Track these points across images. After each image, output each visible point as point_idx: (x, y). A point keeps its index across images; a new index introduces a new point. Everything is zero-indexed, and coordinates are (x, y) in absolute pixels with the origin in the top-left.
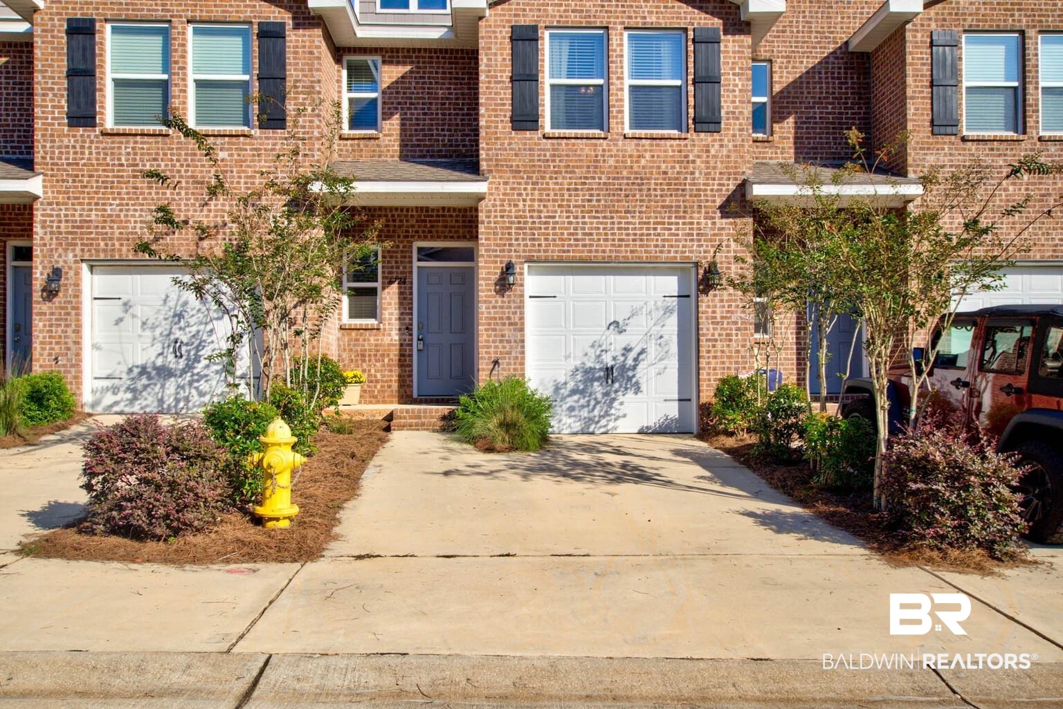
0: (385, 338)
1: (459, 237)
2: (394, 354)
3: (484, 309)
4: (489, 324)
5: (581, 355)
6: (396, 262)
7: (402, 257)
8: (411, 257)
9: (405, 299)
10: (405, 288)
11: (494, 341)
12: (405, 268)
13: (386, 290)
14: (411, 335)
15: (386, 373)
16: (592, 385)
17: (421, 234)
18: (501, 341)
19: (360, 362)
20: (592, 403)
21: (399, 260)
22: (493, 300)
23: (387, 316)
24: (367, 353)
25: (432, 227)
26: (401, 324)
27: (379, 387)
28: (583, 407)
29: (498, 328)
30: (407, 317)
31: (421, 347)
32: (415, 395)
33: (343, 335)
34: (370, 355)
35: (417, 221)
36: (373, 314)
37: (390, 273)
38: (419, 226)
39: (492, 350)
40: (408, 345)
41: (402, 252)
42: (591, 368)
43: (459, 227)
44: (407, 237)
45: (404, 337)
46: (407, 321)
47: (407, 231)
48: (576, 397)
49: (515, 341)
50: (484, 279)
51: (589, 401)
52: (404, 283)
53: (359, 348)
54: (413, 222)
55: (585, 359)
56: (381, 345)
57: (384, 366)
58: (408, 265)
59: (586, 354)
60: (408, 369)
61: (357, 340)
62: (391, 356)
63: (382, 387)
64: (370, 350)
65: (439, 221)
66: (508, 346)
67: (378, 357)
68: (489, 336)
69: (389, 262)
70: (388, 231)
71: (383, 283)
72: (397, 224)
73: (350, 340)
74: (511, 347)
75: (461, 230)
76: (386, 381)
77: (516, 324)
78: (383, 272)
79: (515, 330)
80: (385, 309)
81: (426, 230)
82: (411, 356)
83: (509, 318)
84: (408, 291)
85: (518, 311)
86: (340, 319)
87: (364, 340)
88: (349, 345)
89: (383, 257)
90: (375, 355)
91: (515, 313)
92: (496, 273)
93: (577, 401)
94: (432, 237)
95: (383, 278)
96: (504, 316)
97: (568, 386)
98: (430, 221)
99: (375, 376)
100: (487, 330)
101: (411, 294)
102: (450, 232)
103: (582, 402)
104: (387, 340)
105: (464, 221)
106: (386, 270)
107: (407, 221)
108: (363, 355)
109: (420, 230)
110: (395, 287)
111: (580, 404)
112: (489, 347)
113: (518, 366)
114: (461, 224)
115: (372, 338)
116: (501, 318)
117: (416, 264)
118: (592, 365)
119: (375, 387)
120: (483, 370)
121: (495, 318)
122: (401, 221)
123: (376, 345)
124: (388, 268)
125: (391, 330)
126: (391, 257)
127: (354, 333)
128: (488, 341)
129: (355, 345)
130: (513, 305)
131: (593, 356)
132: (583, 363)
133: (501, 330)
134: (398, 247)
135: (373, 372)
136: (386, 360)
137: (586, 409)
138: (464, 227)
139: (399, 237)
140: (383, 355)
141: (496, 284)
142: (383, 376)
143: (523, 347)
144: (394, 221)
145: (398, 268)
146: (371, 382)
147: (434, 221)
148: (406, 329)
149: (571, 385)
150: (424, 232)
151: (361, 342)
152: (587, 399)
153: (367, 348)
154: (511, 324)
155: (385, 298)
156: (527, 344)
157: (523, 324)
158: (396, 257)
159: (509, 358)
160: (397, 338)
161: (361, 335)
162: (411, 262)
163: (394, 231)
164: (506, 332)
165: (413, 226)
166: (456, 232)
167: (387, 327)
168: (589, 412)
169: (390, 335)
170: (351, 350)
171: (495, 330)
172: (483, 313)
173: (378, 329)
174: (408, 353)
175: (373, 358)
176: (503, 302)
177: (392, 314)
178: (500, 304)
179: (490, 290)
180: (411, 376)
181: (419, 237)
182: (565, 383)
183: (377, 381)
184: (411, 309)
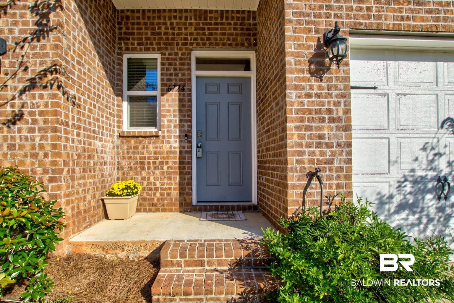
0: (164, 146)
1: (237, 45)
2: (174, 161)
3: (293, 99)
4: (302, 120)
5: (410, 160)
6: (175, 69)
7: (181, 64)
8: (190, 65)
9: (183, 106)
10: (184, 95)
11: (309, 145)
12: (183, 75)
13: (165, 97)
14: (190, 142)
15: (166, 181)
16: (423, 199)
17: (199, 41)
18: (319, 145)
19: (139, 170)
20: (424, 220)
21: (178, 67)
22: (306, 85)
23: (166, 123)
24: (146, 161)
25: (211, 34)
26: (180, 131)
27: (158, 195)
28: (413, 225)
29: (314, 125)
30: (186, 124)
31: (200, 154)
32: (194, 202)
33: (123, 142)
34: (149, 163)
35: (196, 29)
36: (152, 122)
37: (169, 80)
38: (198, 34)
39: (306, 157)
40: (187, 152)
41: (181, 59)
42: (422, 177)
43: (237, 35)
44: (185, 44)
45: (183, 144)
46: (186, 128)
47: (186, 39)
48: (403, 215)
49: (339, 145)
50: (292, 54)
51: (420, 219)
52: (183, 90)
53: (138, 156)
54: (192, 29)
55: (415, 165)
56: (159, 153)
57: (163, 173)
58: (186, 72)
59: (416, 159)
60: (187, 177)
61: (136, 148)
62: (171, 164)
63: (161, 194)
64: (149, 158)
65: (217, 29)
66: (328, 151)
67: (157, 164)
68: (302, 137)
69: (167, 69)
70: (167, 39)
71: (162, 90)
72: (176, 31)
73: (129, 148)
74: (333, 154)
75: (239, 38)
76: (166, 189)
77: (339, 120)
78: (162, 80)
79: (338, 128)
80: (164, 116)
81: (205, 37)
82: (190, 163)
83: (329, 111)
84: (186, 98)
85: (342, 100)
86: (119, 127)
87: (144, 148)
88: (128, 153)
89: (162, 64)
90: (154, 163)
91: (338, 104)
92: (309, 47)
93: (406, 219)
94: (210, 44)
95: (162, 85)
96: (324, 108)
97: (394, 200)
98: (209, 29)
99: (155, 184)
100: (298, 128)
101: (190, 101)
102: (228, 39)
103: (412, 219)
104: (166, 147)
105: (242, 29)
106: (165, 78)
107: (186, 29)
108: (142, 163)
109: (199, 37)
110: (174, 94)
111: (409, 222)
112: (301, 153)
113: (342, 181)
114: (239, 32)
115: (151, 146)
116: (318, 112)
117: (195, 73)
118: (423, 173)
119: (155, 194)
120: (294, 187)
121: (310, 112)
122: (180, 29)
123: (155, 153)
124: (167, 75)
125: (170, 137)
126: (170, 64)
127: (133, 141)
128: (301, 145)
129: (134, 153)
130: (335, 93)
131: (425, 162)
132: (413, 170)
133: (317, 128)
134: (177, 54)
135: (152, 179)
136: (165, 168)
137: (416, 229)
138: (242, 34)
139: (178, 44)
140: (162, 163)
141: (310, 63)
142: (162, 184)
143: (349, 153)
144: (173, 29)
145: (177, 75)
146: (151, 189)
147: (213, 29)
148: (185, 136)
149: (397, 199)
150: (202, 39)
151: (140, 150)
152: (417, 216)
153: (146, 155)
154: (332, 120)
155: (164, 106)
156: (354, 148)
157: (349, 119)
158: (175, 64)
159: (330, 170)
160: (177, 145)
161: (140, 142)
162: (190, 69)
163: (173, 39)
164: (326, 132)
165: (191, 34)
166: (234, 40)
167: (166, 134)
168: (420, 232)
169: (168, 142)
170: (130, 158)
171: (309, 128)
172: (292, 104)
173: (157, 137)
174: (186, 160)
175: (151, 166)
176: (320, 88)
177: (170, 121)
178: (316, 91)
179: (302, 71)
180: (190, 184)
181: (198, 44)
182: (391, 197)
183: (156, 189)
184: (190, 116)
